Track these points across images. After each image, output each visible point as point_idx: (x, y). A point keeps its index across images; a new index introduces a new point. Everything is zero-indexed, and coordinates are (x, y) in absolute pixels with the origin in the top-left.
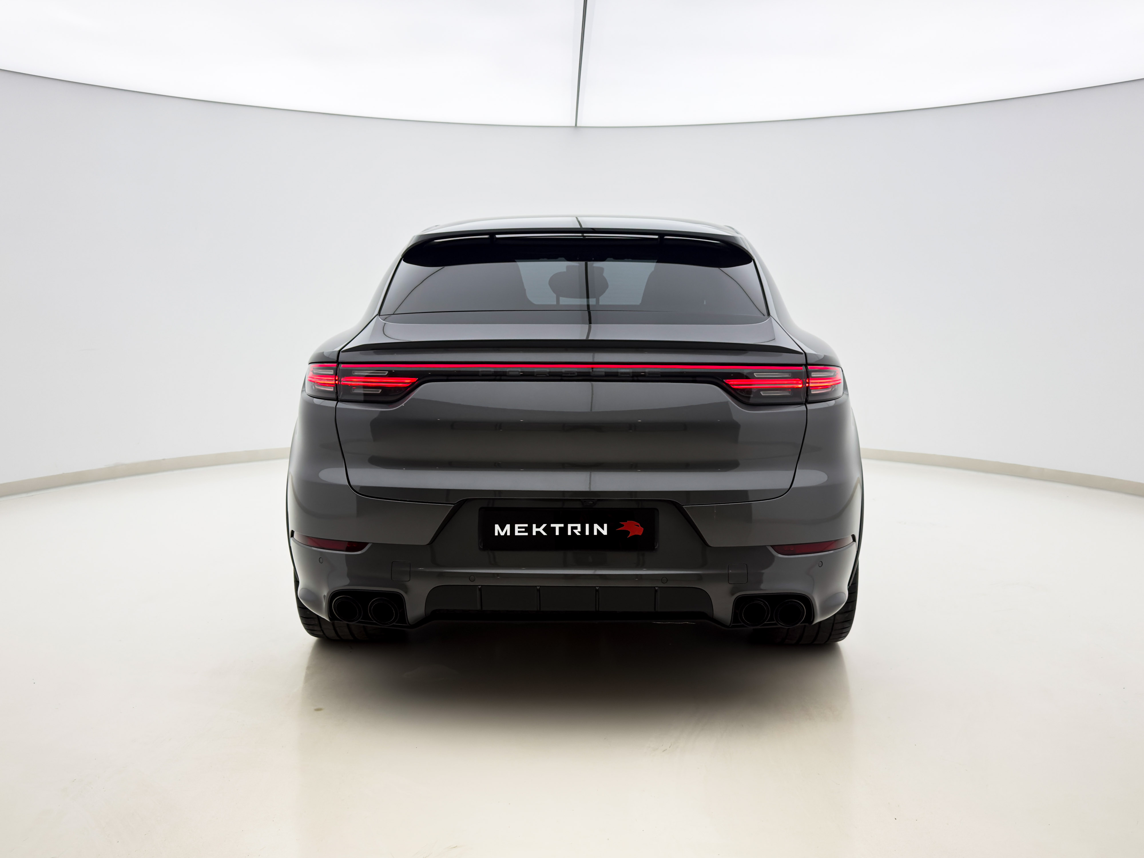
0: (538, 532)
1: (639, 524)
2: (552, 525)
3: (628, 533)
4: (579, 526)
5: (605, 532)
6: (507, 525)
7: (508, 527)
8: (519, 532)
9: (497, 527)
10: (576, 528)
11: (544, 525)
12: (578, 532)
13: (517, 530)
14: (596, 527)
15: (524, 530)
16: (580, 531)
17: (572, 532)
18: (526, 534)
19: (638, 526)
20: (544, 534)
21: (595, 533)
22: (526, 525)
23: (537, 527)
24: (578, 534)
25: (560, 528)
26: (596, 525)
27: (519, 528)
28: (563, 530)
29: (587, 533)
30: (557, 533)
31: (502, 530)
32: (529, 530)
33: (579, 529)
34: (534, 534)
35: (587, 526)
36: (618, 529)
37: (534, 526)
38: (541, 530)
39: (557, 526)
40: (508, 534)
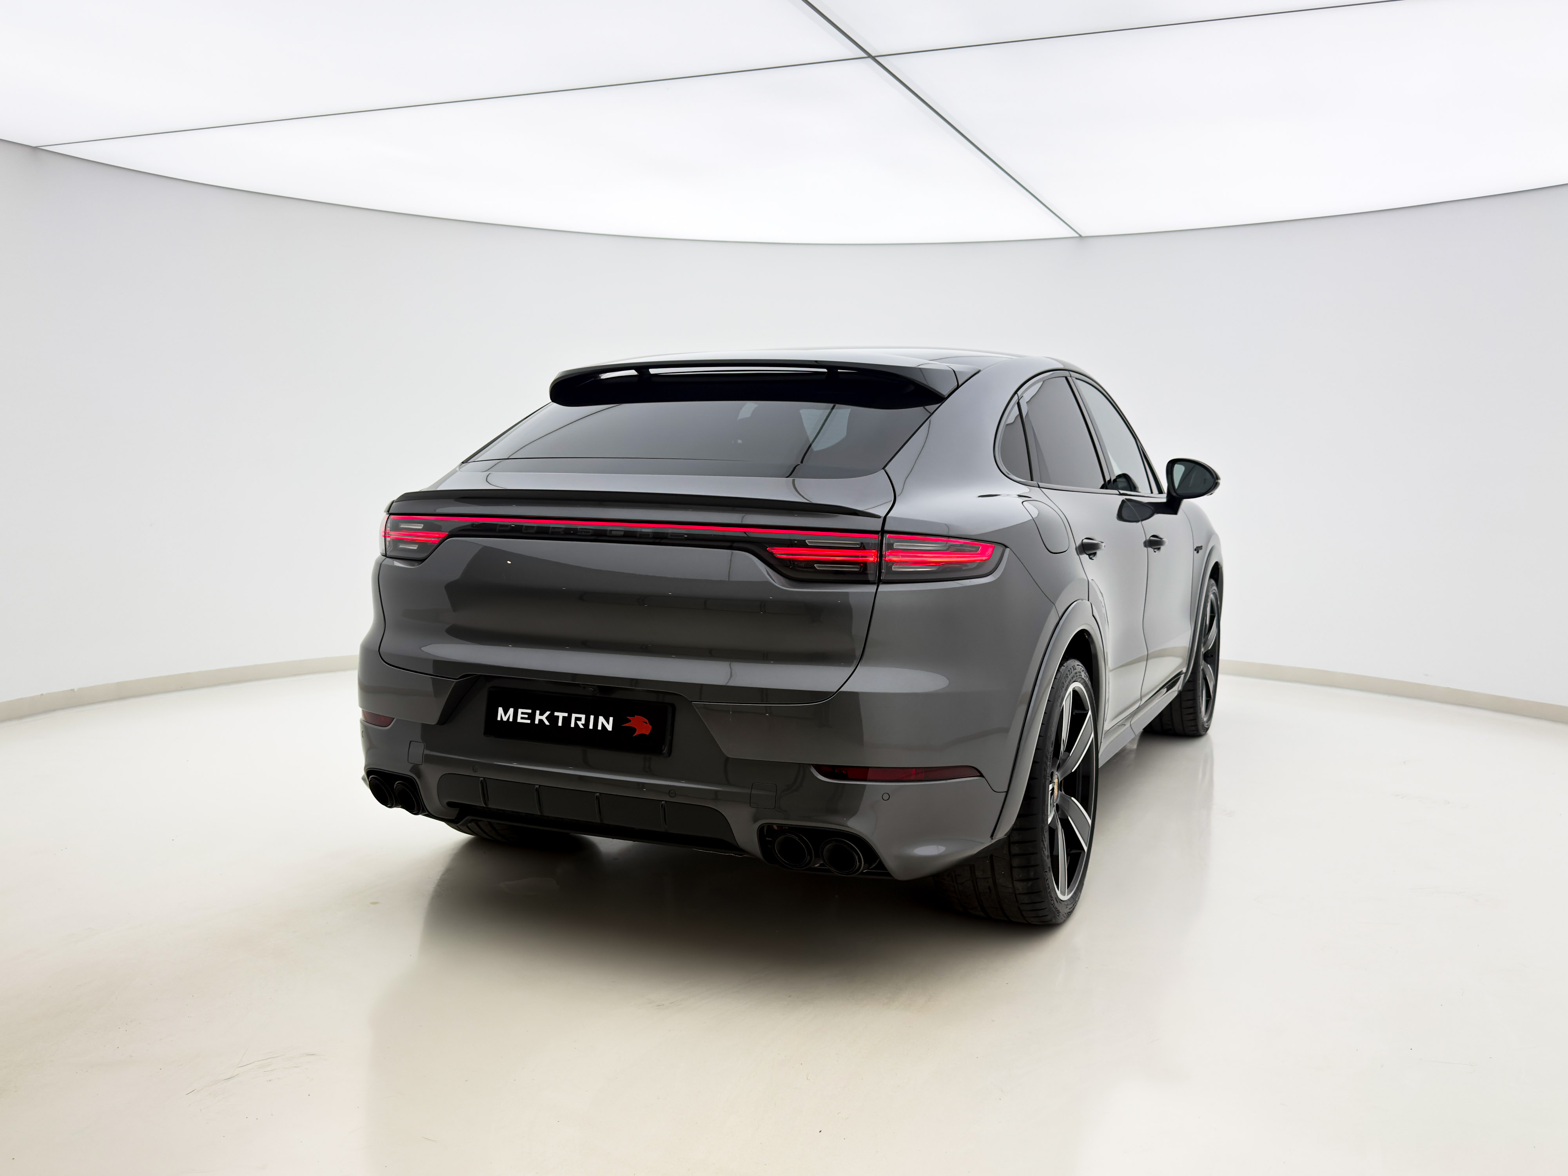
0: (541, 721)
1: (647, 721)
2: (556, 714)
3: (634, 730)
4: (583, 717)
5: (609, 727)
6: (511, 709)
7: (511, 711)
8: (522, 718)
9: (501, 710)
10: (580, 719)
11: (548, 713)
12: (582, 724)
13: (520, 715)
14: (601, 719)
15: (526, 716)
16: (584, 723)
17: (576, 724)
18: (529, 721)
19: (647, 723)
20: (547, 723)
21: (600, 728)
22: (530, 711)
23: (540, 715)
24: (582, 727)
25: (563, 717)
26: (602, 717)
27: (523, 713)
28: (567, 720)
29: (591, 727)
30: (560, 724)
31: (505, 715)
32: (532, 717)
33: (583, 721)
34: (537, 722)
35: (592, 717)
36: (624, 725)
37: (538, 712)
38: (544, 718)
39: (561, 715)
40: (511, 720)
